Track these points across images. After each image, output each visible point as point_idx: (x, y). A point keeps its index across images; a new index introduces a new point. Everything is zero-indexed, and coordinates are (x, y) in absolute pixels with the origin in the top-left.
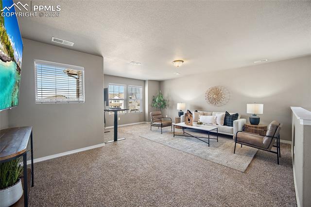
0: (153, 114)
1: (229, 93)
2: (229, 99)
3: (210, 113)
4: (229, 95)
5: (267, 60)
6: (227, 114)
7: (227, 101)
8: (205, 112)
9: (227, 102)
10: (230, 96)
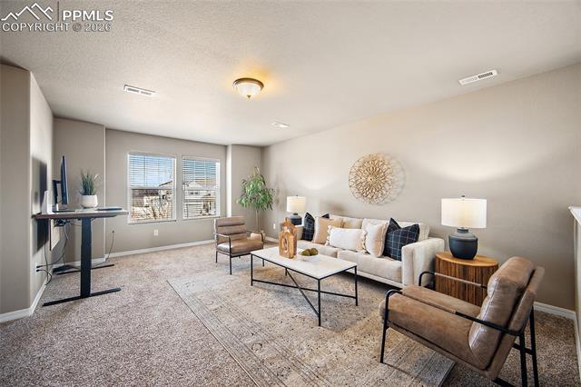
0: (219, 224)
1: (403, 170)
2: (403, 187)
3: (356, 221)
4: (401, 174)
5: (495, 73)
6: (393, 226)
7: (399, 190)
8: (345, 219)
9: (398, 194)
10: (404, 179)
